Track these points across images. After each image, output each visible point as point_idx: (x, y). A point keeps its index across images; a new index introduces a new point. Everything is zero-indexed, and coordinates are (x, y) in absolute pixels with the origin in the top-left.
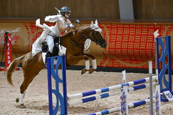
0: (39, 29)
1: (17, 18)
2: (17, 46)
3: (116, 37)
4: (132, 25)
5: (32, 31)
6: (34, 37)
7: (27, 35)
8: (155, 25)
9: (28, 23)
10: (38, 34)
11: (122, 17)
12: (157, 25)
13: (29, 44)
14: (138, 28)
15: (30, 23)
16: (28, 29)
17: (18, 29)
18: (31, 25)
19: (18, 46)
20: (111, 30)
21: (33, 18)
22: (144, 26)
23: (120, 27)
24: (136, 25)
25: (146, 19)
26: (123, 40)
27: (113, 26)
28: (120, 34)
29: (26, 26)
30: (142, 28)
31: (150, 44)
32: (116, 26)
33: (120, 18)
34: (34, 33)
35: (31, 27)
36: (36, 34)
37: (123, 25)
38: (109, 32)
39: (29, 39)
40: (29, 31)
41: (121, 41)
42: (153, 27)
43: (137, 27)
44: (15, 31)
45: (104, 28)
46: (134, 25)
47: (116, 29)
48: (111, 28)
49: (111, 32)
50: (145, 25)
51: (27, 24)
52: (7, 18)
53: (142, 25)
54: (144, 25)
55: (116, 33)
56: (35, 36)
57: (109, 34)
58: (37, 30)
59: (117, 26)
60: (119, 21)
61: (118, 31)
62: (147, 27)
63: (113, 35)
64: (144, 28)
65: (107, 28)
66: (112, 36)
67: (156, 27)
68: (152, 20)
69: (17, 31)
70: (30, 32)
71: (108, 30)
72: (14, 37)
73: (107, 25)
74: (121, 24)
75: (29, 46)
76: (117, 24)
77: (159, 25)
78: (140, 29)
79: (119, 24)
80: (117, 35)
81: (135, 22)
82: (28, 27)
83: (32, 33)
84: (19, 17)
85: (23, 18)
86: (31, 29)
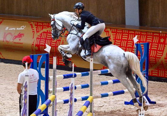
0: (44, 29)
1: (22, 16)
2: (20, 43)
3: (121, 42)
4: (137, 31)
5: (37, 30)
6: (38, 36)
7: (32, 34)
8: (160, 33)
9: (34, 22)
10: (43, 33)
11: (127, 23)
12: (162, 33)
13: (34, 42)
14: (143, 35)
15: (35, 22)
16: (33, 27)
17: (23, 27)
18: (36, 24)
19: (22, 44)
20: (116, 35)
21: (39, 17)
22: (149, 34)
23: (125, 32)
24: (141, 32)
25: (151, 26)
26: (128, 46)
27: (118, 31)
28: (125, 40)
29: (31, 25)
30: (147, 35)
31: (155, 52)
32: (121, 32)
33: (125, 24)
34: (38, 32)
35: (36, 26)
36: (41, 33)
37: (129, 31)
38: (114, 37)
39: (33, 38)
40: (33, 29)
41: (125, 46)
42: (158, 35)
43: (142, 33)
44: (20, 29)
45: (109, 33)
46: (139, 31)
47: (121, 34)
48: (116, 32)
49: (116, 37)
50: (151, 32)
51: (32, 23)
52: (13, 15)
53: (147, 32)
54: (149, 32)
55: (120, 39)
56: (40, 35)
57: (114, 39)
58: (42, 29)
59: (123, 31)
60: (124, 27)
61: (123, 36)
62: (152, 34)
63: (118, 40)
64: (149, 35)
65: (112, 32)
66: (116, 41)
67: (161, 35)
68: (157, 28)
69: (21, 29)
70: (35, 31)
71: (113, 35)
72: (18, 35)
73: (112, 30)
74: (126, 30)
75: (33, 44)
76: (123, 30)
77: (164, 33)
78: (145, 36)
79: (124, 30)
80: (121, 40)
81: (140, 29)
82: (33, 26)
83: (37, 32)
84: (24, 15)
85: (29, 17)
86: (36, 28)
